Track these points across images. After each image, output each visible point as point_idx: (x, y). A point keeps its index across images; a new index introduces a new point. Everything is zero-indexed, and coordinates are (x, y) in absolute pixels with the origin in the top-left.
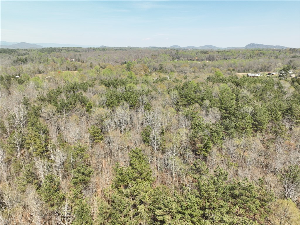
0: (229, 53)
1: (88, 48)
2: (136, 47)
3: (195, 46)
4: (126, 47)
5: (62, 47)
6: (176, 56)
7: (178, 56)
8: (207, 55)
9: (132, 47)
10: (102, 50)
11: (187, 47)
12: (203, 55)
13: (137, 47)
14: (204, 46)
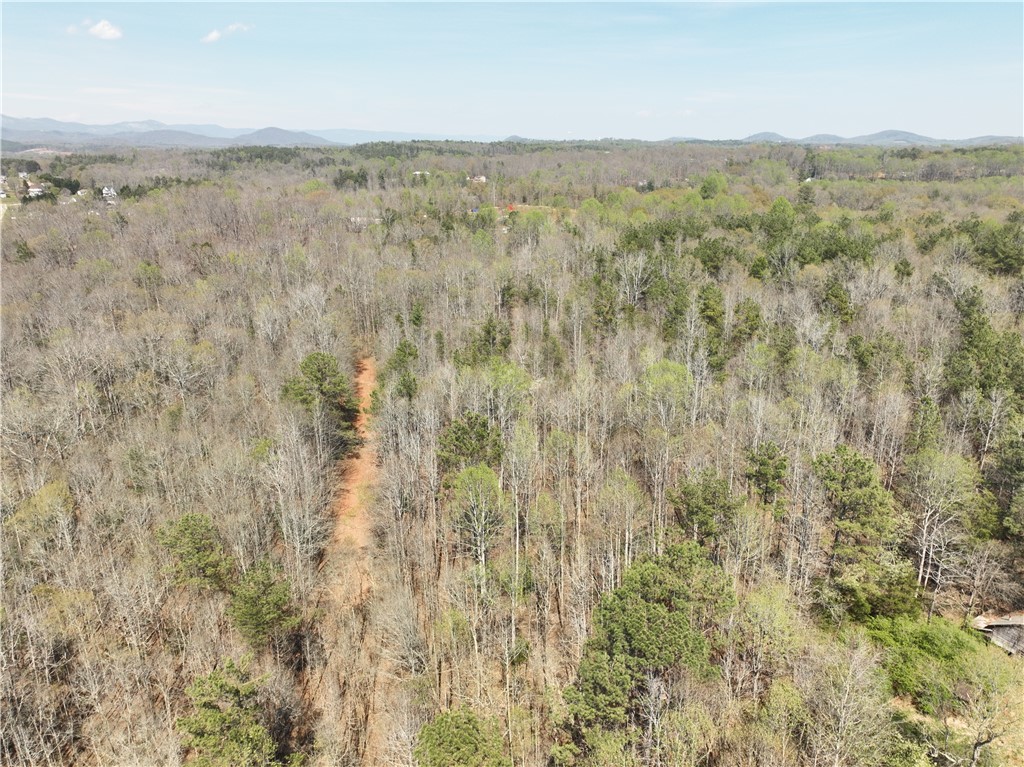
0: (1006, 154)
1: (492, 144)
2: (633, 140)
3: (839, 135)
4: (599, 139)
5: (414, 141)
6: (808, 168)
7: (815, 168)
8: (921, 164)
9: (617, 138)
10: (537, 150)
11: (812, 138)
12: (908, 162)
13: (637, 138)
14: (876, 135)
